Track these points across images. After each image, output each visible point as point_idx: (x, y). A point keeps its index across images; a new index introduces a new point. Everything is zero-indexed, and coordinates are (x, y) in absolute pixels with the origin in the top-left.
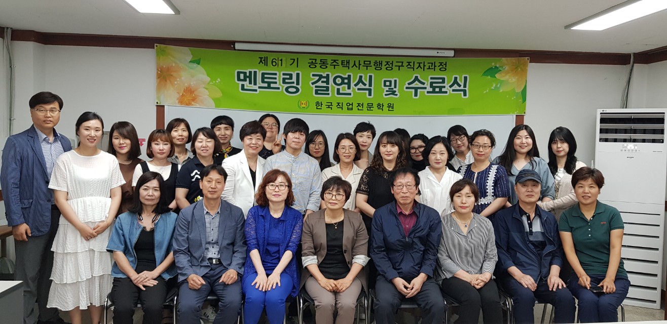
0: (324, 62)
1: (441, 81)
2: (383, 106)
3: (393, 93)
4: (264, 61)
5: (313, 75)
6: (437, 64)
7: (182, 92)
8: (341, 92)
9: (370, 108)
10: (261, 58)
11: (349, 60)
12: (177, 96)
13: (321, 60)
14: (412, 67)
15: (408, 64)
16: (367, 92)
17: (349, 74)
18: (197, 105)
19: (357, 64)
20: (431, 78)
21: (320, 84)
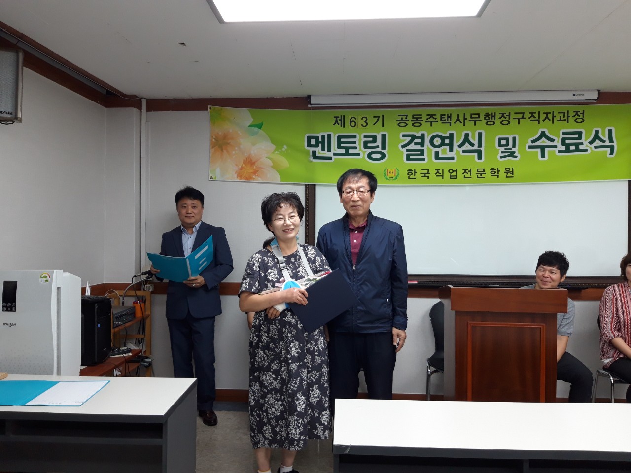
0: (417, 118)
1: (576, 136)
2: (498, 171)
3: (512, 154)
4: (340, 121)
5: (404, 136)
6: (572, 114)
7: (242, 164)
8: (440, 155)
9: (481, 174)
10: (336, 118)
11: (451, 114)
12: (236, 169)
13: (413, 116)
14: (537, 118)
15: (531, 115)
16: (476, 154)
17: (451, 132)
18: (259, 179)
19: (462, 119)
20: (564, 133)
21: (412, 146)
